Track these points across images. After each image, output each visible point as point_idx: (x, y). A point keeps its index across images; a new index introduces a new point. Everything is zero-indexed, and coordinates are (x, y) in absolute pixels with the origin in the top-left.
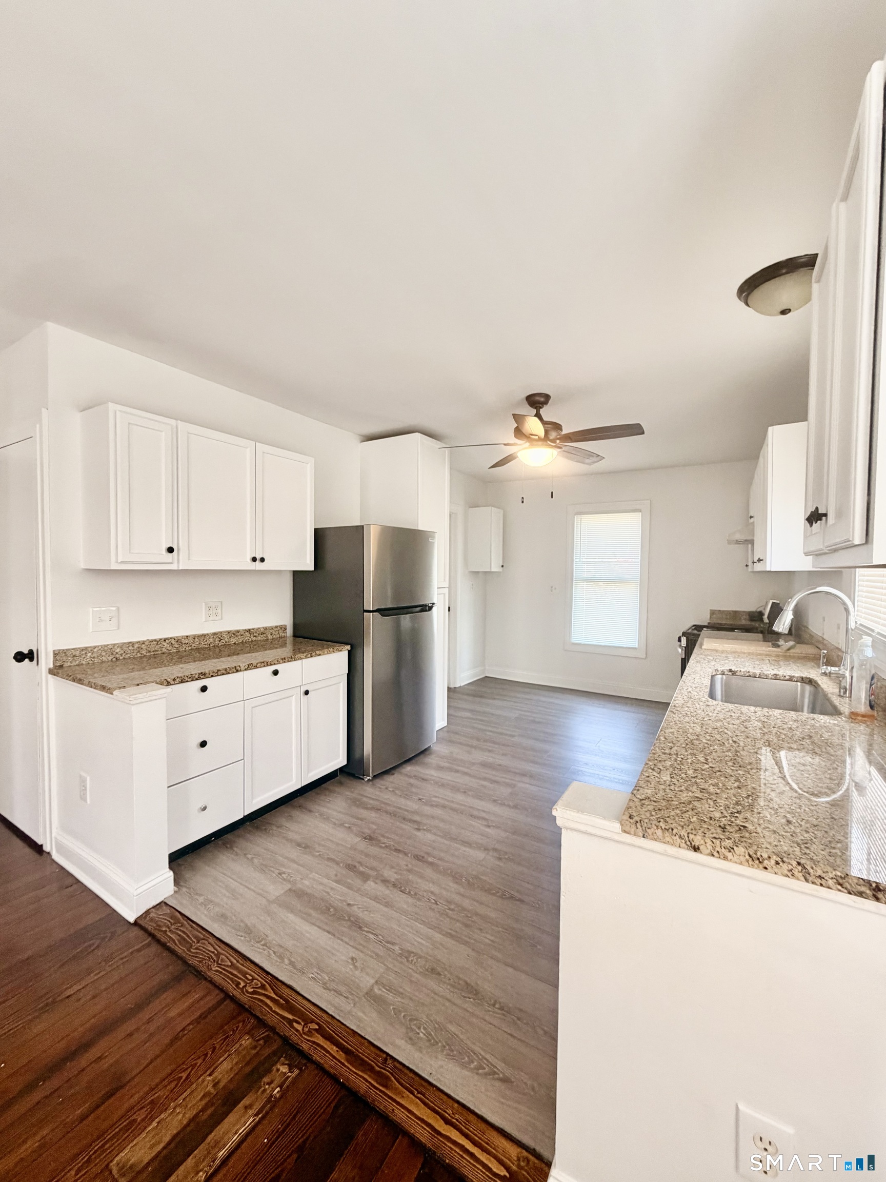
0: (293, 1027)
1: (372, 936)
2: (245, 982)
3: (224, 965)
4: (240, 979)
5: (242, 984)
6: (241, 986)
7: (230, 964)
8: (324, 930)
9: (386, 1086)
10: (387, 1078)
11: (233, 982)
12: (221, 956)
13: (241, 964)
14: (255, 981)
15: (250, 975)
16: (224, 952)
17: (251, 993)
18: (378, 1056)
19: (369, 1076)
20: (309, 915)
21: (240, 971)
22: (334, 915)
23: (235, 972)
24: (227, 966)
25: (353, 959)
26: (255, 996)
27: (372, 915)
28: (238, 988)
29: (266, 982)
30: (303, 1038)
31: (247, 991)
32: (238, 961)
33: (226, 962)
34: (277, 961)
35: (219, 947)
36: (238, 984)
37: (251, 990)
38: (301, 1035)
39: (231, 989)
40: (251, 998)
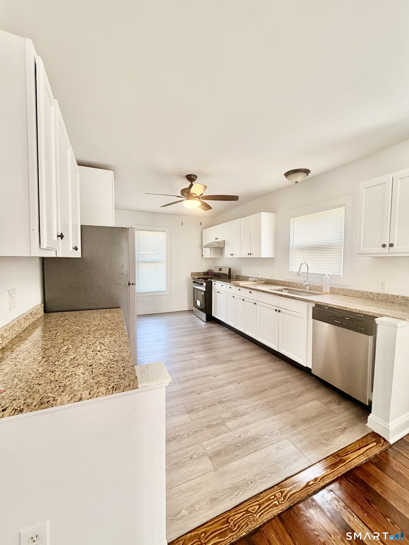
0: (311, 485)
1: (265, 437)
2: (275, 500)
3: (257, 510)
4: (272, 503)
5: (276, 502)
6: (278, 504)
7: (258, 506)
8: (252, 453)
9: (345, 461)
10: (341, 459)
11: (273, 508)
12: (249, 510)
13: (261, 499)
14: (276, 495)
15: (271, 496)
16: (247, 507)
17: (284, 499)
18: (331, 458)
19: (340, 464)
20: (238, 455)
21: (267, 501)
22: (243, 445)
23: (267, 504)
24: (259, 508)
25: (277, 448)
26: (287, 498)
27: (251, 432)
28: (278, 505)
29: (279, 490)
30: (317, 483)
31: (282, 501)
32: (257, 501)
33: (255, 508)
34: (267, 480)
35: (240, 509)
36: (275, 505)
37: (282, 499)
38: (316, 483)
39: (277, 510)
40: (287, 500)
